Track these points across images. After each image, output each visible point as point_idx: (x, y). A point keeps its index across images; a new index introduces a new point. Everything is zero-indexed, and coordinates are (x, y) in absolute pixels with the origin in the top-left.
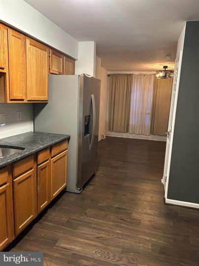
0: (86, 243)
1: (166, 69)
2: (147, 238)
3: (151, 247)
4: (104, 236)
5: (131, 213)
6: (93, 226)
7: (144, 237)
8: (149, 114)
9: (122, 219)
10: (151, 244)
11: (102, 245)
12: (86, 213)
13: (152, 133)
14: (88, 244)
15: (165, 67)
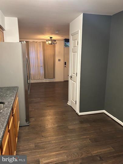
0: (58, 154)
1: (52, 39)
2: (85, 137)
3: (90, 141)
4: (63, 145)
5: (67, 127)
6: (53, 142)
7: (83, 137)
8: (42, 66)
9: (65, 132)
10: (89, 140)
11: (67, 151)
12: (43, 136)
13: (45, 78)
14: (59, 154)
15: (51, 38)
